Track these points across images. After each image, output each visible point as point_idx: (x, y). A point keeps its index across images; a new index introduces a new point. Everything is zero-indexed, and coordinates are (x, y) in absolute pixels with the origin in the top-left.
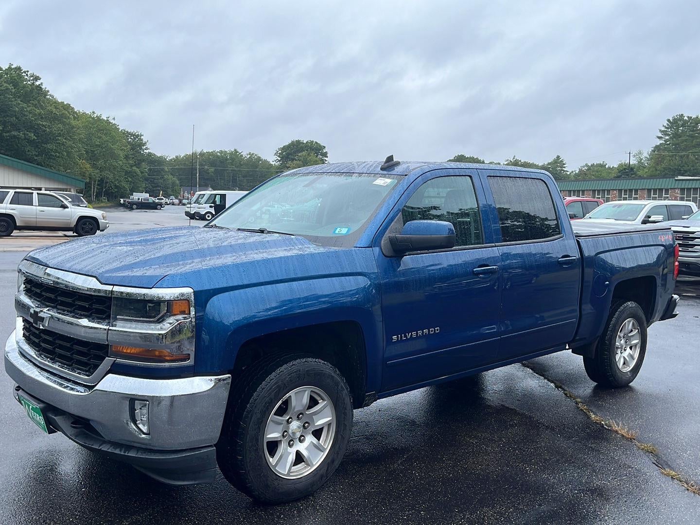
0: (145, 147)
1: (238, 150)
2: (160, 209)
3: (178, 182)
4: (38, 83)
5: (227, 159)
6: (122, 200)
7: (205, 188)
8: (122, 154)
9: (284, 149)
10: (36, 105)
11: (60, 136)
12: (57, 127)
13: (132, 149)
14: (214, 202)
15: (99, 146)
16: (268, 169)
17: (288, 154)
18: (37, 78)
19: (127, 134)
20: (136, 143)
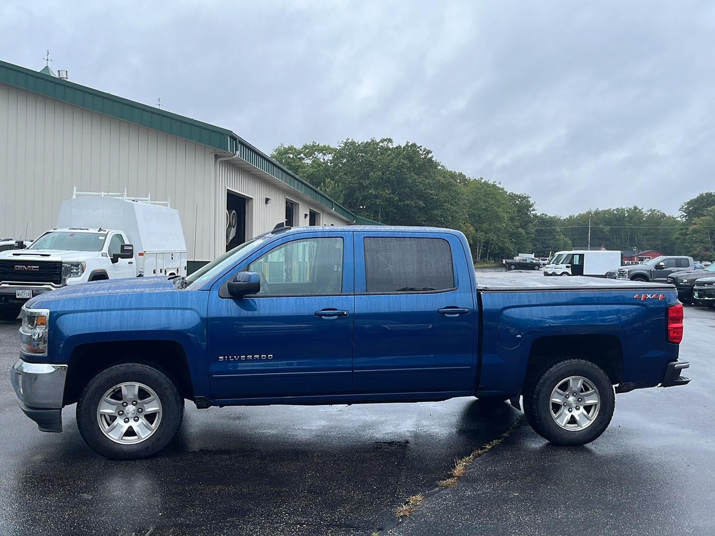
0: (532, 208)
1: (638, 207)
2: (538, 270)
3: (570, 242)
4: (430, 156)
5: (624, 217)
6: (504, 260)
7: (598, 248)
8: (506, 216)
9: (690, 204)
10: (426, 176)
11: (446, 202)
12: (443, 194)
13: (519, 212)
14: (571, 262)
15: (485, 210)
16: (672, 225)
17: (695, 209)
18: (429, 152)
19: (513, 197)
20: (522, 206)
